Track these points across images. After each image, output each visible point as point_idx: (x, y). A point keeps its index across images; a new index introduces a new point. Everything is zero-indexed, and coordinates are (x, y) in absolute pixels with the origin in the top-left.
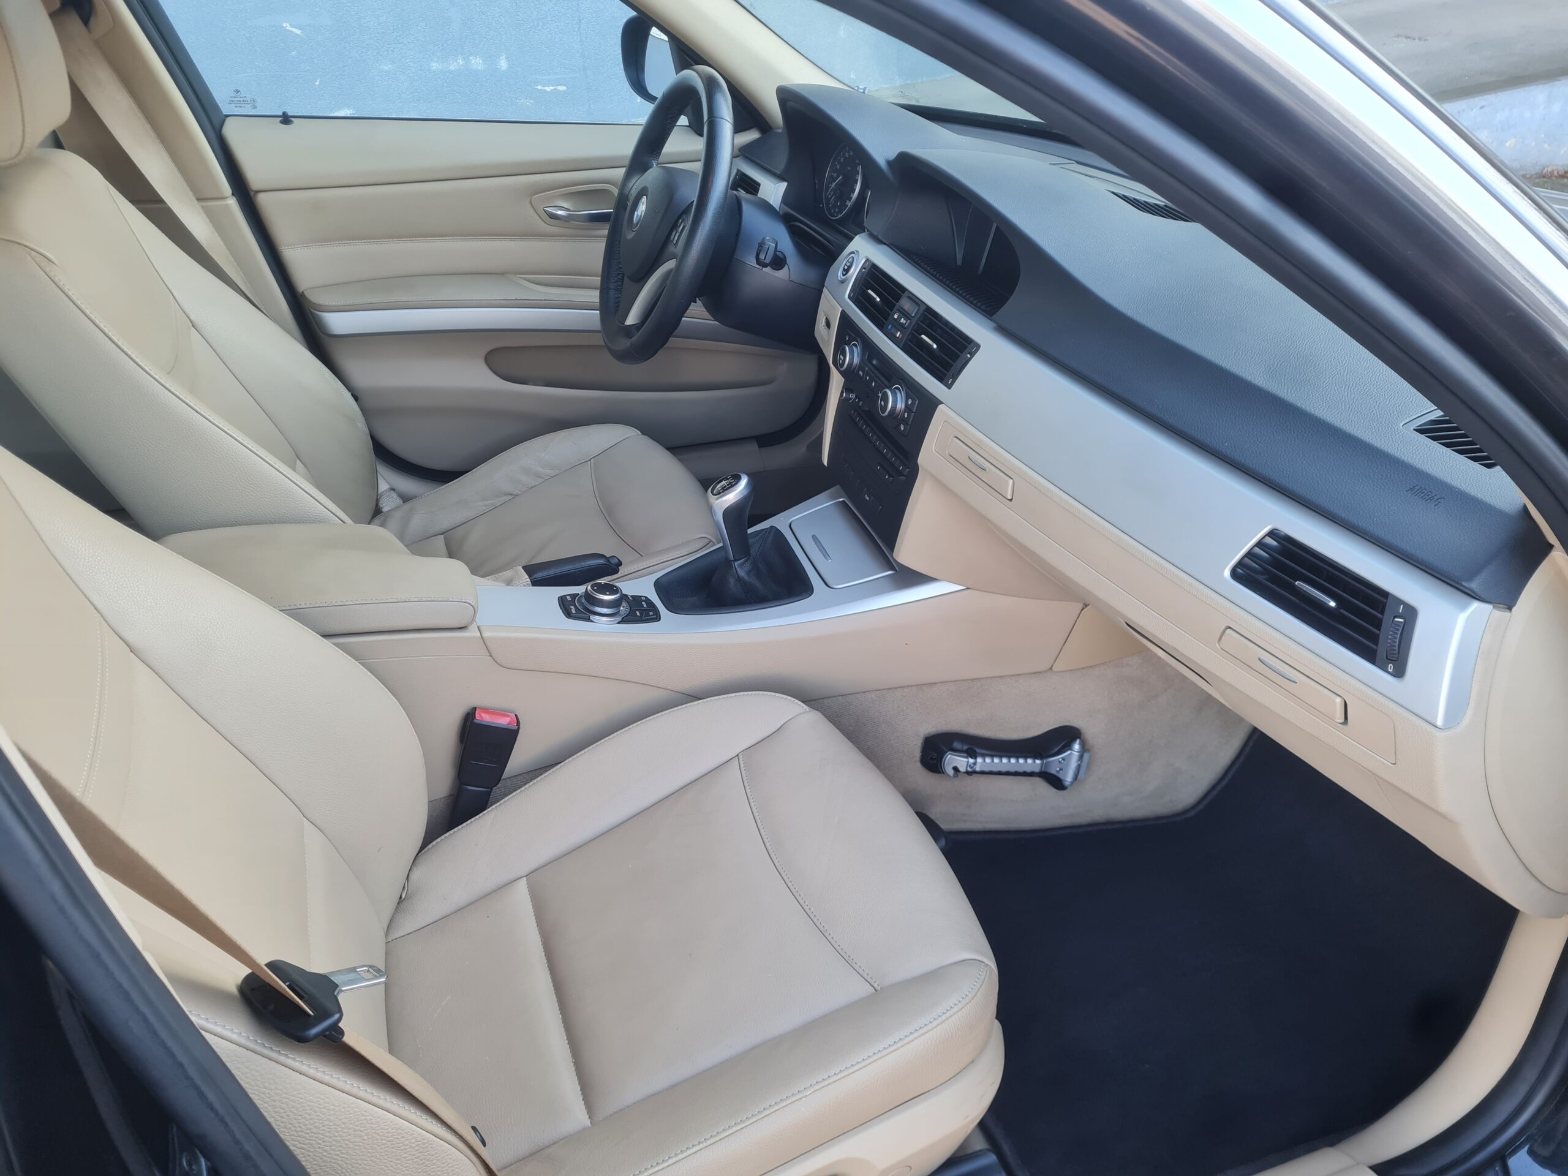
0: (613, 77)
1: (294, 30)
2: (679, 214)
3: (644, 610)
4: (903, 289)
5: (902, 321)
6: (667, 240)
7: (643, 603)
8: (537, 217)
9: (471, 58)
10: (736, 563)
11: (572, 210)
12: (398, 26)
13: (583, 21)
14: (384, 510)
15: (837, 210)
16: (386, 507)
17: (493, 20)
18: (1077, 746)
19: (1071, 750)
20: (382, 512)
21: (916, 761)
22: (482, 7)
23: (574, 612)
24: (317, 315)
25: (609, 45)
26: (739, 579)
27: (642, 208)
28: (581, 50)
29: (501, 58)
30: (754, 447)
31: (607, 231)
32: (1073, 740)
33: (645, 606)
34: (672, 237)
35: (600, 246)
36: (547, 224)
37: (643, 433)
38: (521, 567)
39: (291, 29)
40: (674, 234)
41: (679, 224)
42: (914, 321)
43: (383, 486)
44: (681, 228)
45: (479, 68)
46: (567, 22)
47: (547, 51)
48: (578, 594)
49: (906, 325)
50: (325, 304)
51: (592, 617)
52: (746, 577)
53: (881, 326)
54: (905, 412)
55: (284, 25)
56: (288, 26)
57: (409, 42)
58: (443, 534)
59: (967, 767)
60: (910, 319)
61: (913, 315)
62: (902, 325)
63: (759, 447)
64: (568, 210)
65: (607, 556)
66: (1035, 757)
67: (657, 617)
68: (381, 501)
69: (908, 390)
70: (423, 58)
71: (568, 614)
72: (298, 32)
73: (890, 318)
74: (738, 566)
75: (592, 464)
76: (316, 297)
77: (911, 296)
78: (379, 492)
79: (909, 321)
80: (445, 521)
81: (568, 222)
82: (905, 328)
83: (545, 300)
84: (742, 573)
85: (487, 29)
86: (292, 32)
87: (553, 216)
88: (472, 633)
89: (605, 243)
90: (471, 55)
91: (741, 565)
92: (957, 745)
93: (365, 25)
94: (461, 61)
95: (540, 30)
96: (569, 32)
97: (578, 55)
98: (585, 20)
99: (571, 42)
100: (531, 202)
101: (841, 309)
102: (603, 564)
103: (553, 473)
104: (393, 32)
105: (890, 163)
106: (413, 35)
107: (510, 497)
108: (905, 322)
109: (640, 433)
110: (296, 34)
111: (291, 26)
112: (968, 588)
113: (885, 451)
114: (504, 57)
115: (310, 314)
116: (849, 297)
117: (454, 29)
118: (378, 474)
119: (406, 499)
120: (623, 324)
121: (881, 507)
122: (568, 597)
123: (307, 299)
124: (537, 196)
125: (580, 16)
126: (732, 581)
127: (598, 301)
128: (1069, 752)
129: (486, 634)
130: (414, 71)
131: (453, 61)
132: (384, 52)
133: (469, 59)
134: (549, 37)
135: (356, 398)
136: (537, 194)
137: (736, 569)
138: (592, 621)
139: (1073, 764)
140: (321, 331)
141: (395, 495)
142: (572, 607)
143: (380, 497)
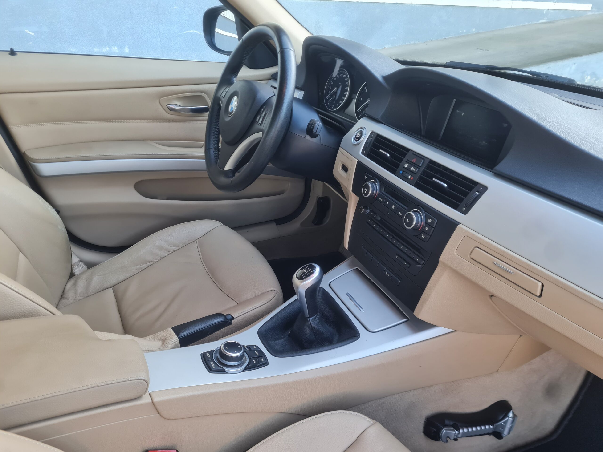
0: (175, 57)
1: (31, 33)
2: (261, 106)
3: (257, 357)
4: (408, 150)
5: (412, 169)
6: (253, 121)
7: (256, 352)
8: (163, 110)
9: (112, 47)
10: (311, 319)
11: (182, 106)
12: (79, 33)
13: (161, 34)
14: (76, 274)
15: (333, 106)
16: (77, 271)
17: (122, 32)
18: (511, 415)
19: (509, 417)
20: (75, 275)
21: (421, 432)
22: (117, 26)
23: (214, 367)
24: (34, 165)
25: (173, 44)
26: (312, 328)
27: (235, 102)
28: (161, 46)
29: (126, 47)
30: (274, 225)
31: (207, 117)
32: (509, 411)
33: (257, 354)
34: (258, 119)
35: (204, 126)
36: (168, 114)
37: (224, 224)
38: (171, 328)
39: (29, 33)
40: (258, 117)
41: (261, 112)
42: (422, 169)
43: (75, 260)
44: (264, 114)
45: (116, 51)
46: (154, 33)
47: (146, 45)
48: (214, 351)
49: (416, 172)
50: (38, 158)
51: (226, 369)
52: (316, 327)
53: (393, 172)
54: (425, 227)
55: (26, 31)
56: (28, 31)
57: (84, 40)
58: (112, 287)
59: (454, 436)
60: (418, 168)
61: (420, 165)
62: (412, 172)
63: (277, 225)
64: (180, 106)
65: (225, 314)
66: (489, 424)
67: (266, 363)
68: (74, 269)
69: (426, 212)
70: (91, 47)
71: (210, 370)
72: (32, 34)
73: (400, 167)
74: (311, 320)
75: (198, 243)
76: (31, 154)
77: (415, 153)
78: (73, 263)
79: (418, 169)
80: (113, 280)
81: (180, 112)
82: (415, 173)
83: (168, 154)
84: (314, 324)
85: (119, 35)
86: (30, 34)
87: (172, 110)
88: (146, 399)
89: (206, 124)
90: (112, 46)
91: (313, 320)
92: (447, 422)
93: (64, 32)
94: (107, 48)
95: (142, 36)
96: (156, 38)
97: (159, 47)
98: (162, 33)
99: (156, 42)
100: (159, 102)
101: (357, 160)
102: (223, 321)
103: (175, 248)
104: (77, 35)
105: (386, 78)
106: (86, 37)
107: (151, 264)
108: (414, 170)
109: (222, 224)
110: (32, 35)
111: (29, 31)
112: (455, 331)
113: (402, 247)
114: (127, 47)
115: (29, 165)
116: (362, 153)
117: (104, 35)
118: (72, 252)
119: (90, 265)
120: (223, 169)
121: (400, 281)
122: (208, 354)
123: (27, 155)
124: (163, 98)
125: (160, 31)
126: (307, 330)
127: (204, 155)
128: (507, 418)
129: (156, 400)
130: (86, 52)
131: (104, 48)
132: (72, 44)
133: (111, 48)
134: (147, 40)
135: (58, 212)
136: (163, 97)
137: (310, 322)
138: (227, 373)
139: (508, 426)
140: (36, 174)
141: (82, 264)
142: (212, 363)
143: (73, 267)
